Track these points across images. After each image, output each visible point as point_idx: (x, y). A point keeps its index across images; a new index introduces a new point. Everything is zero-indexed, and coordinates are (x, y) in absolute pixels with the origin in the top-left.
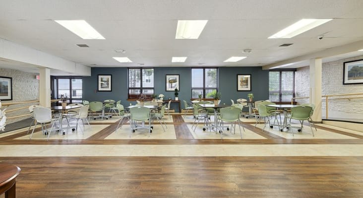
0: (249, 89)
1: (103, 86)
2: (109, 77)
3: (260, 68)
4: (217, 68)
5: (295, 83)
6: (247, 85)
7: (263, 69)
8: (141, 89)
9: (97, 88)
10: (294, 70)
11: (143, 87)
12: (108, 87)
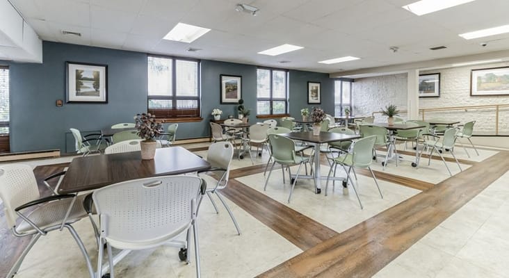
0: (318, 101)
1: (82, 90)
2: (102, 70)
3: (328, 75)
4: (286, 70)
5: (353, 95)
6: (317, 96)
7: (330, 77)
8: (174, 98)
9: (62, 94)
10: (352, 81)
11: (178, 94)
12: (97, 93)
